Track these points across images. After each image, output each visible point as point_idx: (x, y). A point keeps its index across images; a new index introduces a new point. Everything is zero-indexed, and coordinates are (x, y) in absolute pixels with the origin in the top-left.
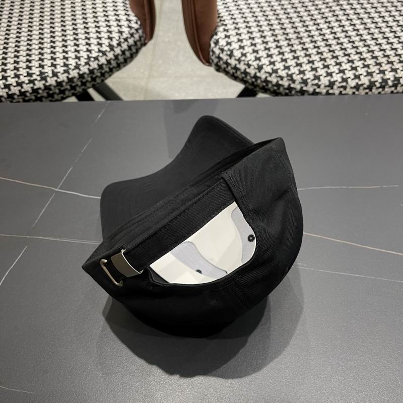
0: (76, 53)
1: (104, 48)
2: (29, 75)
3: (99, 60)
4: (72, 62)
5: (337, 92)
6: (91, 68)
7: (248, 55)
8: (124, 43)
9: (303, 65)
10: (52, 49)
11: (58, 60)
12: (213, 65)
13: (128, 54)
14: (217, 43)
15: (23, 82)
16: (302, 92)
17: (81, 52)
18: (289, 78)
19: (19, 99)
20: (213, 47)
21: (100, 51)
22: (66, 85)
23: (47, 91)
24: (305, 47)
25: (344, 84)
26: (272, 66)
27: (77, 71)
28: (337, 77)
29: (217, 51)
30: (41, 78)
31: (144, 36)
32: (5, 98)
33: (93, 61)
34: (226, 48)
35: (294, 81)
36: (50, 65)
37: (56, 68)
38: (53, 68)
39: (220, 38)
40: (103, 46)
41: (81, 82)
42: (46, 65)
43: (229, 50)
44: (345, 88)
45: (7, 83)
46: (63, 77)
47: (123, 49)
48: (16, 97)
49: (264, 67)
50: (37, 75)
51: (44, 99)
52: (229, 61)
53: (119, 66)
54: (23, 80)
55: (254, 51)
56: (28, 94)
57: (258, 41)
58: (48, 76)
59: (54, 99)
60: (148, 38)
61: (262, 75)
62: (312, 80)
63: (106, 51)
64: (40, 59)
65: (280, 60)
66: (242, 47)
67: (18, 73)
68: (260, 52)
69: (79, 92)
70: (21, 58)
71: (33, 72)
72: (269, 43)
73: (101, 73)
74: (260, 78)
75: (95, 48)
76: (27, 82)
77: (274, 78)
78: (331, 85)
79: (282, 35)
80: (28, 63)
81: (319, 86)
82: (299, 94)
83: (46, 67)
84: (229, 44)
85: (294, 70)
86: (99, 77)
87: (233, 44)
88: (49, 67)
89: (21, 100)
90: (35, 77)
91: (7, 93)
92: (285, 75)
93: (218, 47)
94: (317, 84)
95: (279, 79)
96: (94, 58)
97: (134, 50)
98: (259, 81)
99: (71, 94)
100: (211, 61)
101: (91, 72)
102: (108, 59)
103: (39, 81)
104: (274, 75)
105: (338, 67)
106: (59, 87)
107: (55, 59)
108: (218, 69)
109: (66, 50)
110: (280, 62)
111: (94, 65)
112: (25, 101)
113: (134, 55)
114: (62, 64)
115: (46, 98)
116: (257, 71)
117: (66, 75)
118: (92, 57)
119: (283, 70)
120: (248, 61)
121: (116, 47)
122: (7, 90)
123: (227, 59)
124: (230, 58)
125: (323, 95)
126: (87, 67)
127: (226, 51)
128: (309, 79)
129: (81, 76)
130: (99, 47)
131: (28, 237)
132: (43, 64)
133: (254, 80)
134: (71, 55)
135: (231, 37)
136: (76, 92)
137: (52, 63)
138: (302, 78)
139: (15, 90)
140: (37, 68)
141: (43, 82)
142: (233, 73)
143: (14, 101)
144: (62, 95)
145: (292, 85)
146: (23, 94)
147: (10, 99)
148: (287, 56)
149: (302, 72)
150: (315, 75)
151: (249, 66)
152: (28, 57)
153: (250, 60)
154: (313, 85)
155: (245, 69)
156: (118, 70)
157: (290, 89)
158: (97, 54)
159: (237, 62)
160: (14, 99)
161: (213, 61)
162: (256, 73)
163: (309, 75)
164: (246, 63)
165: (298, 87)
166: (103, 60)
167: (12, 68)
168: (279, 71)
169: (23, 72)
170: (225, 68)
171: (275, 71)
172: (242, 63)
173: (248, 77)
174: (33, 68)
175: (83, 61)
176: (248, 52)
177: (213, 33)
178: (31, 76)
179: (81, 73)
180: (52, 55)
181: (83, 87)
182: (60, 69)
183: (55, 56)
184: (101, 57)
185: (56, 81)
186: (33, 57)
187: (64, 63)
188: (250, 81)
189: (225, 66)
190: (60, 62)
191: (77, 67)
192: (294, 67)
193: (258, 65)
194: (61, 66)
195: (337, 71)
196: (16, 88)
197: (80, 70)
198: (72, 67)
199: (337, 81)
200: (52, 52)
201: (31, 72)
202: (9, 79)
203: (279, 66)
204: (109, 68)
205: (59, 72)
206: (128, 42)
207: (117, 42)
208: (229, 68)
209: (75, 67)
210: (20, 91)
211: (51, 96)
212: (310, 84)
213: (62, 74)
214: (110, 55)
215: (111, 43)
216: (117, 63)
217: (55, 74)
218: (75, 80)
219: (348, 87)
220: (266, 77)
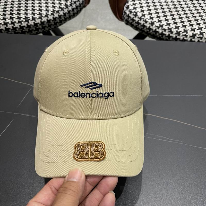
0: (46, 8)
1: (63, 6)
2: (19, 18)
3: (59, 13)
4: (44, 13)
5: (196, 40)
6: (54, 17)
7: (146, 15)
8: (74, 4)
9: (178, 23)
10: (33, 4)
11: (36, 11)
12: (124, 20)
13: (75, 11)
14: (128, 7)
15: (15, 22)
16: (176, 39)
17: (49, 7)
18: (169, 30)
19: (12, 32)
20: (125, 10)
21: (60, 8)
22: (40, 26)
23: (29, 28)
24: (179, 13)
25: (201, 36)
26: (159, 23)
27: (46, 18)
28: (197, 32)
29: (128, 12)
30: (25, 20)
31: (85, 1)
32: (4, 31)
33: (56, 13)
34: (133, 11)
35: (172, 32)
36: (31, 13)
37: (34, 15)
38: (33, 15)
39: (130, 5)
40: (62, 5)
41: (48, 24)
42: (29, 13)
43: (135, 12)
44: (201, 38)
45: (6, 22)
46: (38, 21)
47: (73, 8)
48: (10, 30)
49: (155, 23)
50: (23, 19)
51: (26, 33)
52: (134, 18)
53: (70, 18)
54: (15, 21)
55: (150, 14)
56: (17, 29)
57: (152, 8)
58: (30, 19)
59: (32, 34)
60: (87, 3)
61: (154, 28)
62: (183, 32)
63: (64, 8)
64: (25, 10)
65: (164, 20)
66: (142, 11)
67: (13, 17)
68: (153, 14)
69: (47, 31)
70: (15, 8)
71: (21, 16)
72: (158, 10)
73: (60, 20)
74: (152, 29)
75: (57, 6)
76: (17, 22)
77: (160, 30)
78: (194, 36)
79: (165, 6)
80: (18, 11)
81: (186, 36)
82: (174, 40)
83: (28, 14)
84: (135, 8)
85: (173, 26)
86: (59, 23)
87: (137, 9)
88: (30, 14)
89: (13, 32)
90: (22, 19)
91: (5, 28)
92: (167, 28)
93: (128, 10)
94: (186, 35)
95: (163, 31)
96: (57, 11)
97: (79, 9)
98: (151, 31)
99: (42, 31)
100: (123, 18)
101: (54, 19)
102: (64, 12)
103: (24, 22)
104: (160, 28)
105: (198, 26)
106: (35, 27)
107: (34, 10)
108: (127, 23)
109: (41, 5)
110: (164, 21)
111: (56, 15)
112: (15, 33)
113: (79, 12)
114: (38, 13)
115: (28, 32)
116: (150, 25)
117: (40, 20)
118: (55, 11)
119: (166, 26)
120: (146, 19)
121: (69, 6)
122: (5, 26)
123: (133, 17)
124: (135, 17)
125: (188, 42)
126: (52, 16)
127: (133, 13)
128: (181, 31)
129: (49, 21)
130: (60, 5)
131: (14, 113)
132: (27, 12)
133: (148, 30)
134: (44, 8)
135: (136, 5)
136: (45, 30)
137: (32, 12)
138: (177, 31)
139: (10, 26)
140: (23, 14)
141: (27, 23)
142: (136, 26)
143: (9, 33)
144: (37, 31)
145: (171, 35)
146: (14, 29)
147: (7, 32)
148: (168, 17)
149: (177, 28)
150: (184, 30)
151: (146, 22)
152: (18, 8)
153: (147, 19)
154: (183, 35)
155: (144, 24)
156: (69, 20)
157: (169, 36)
158: (58, 9)
159: (139, 20)
160: (9, 31)
161: (124, 18)
162: (150, 26)
163: (181, 29)
164: (145, 20)
165: (174, 36)
166: (61, 13)
167: (9, 14)
168: (164, 26)
169: (15, 16)
170: (131, 23)
171: (161, 26)
172: (142, 20)
173: (145, 29)
174: (21, 14)
175: (50, 13)
176: (146, 14)
177: (126, 2)
178: (20, 19)
179: (49, 19)
180: (33, 8)
181: (49, 28)
182: (37, 16)
183: (34, 9)
184: (61, 11)
185: (34, 23)
186: (22, 8)
187: (39, 13)
188: (146, 31)
189: (132, 21)
190: (37, 12)
191: (47, 15)
192: (173, 24)
193: (151, 21)
194: (38, 15)
195: (198, 28)
196: (11, 25)
197: (48, 18)
198: (43, 15)
199: (197, 34)
200: (32, 6)
201: (20, 16)
202: (7, 19)
203: (164, 23)
204: (65, 18)
205: (36, 18)
206: (76, 4)
207: (70, 3)
208: (134, 23)
209: (45, 15)
210: (13, 27)
211: (30, 32)
212: (181, 35)
213: (38, 19)
214: (66, 11)
215: (67, 4)
216: (69, 15)
217: (34, 19)
218: (45, 23)
219: (204, 38)
220: (156, 29)
